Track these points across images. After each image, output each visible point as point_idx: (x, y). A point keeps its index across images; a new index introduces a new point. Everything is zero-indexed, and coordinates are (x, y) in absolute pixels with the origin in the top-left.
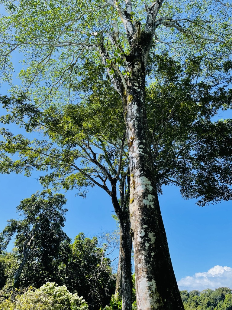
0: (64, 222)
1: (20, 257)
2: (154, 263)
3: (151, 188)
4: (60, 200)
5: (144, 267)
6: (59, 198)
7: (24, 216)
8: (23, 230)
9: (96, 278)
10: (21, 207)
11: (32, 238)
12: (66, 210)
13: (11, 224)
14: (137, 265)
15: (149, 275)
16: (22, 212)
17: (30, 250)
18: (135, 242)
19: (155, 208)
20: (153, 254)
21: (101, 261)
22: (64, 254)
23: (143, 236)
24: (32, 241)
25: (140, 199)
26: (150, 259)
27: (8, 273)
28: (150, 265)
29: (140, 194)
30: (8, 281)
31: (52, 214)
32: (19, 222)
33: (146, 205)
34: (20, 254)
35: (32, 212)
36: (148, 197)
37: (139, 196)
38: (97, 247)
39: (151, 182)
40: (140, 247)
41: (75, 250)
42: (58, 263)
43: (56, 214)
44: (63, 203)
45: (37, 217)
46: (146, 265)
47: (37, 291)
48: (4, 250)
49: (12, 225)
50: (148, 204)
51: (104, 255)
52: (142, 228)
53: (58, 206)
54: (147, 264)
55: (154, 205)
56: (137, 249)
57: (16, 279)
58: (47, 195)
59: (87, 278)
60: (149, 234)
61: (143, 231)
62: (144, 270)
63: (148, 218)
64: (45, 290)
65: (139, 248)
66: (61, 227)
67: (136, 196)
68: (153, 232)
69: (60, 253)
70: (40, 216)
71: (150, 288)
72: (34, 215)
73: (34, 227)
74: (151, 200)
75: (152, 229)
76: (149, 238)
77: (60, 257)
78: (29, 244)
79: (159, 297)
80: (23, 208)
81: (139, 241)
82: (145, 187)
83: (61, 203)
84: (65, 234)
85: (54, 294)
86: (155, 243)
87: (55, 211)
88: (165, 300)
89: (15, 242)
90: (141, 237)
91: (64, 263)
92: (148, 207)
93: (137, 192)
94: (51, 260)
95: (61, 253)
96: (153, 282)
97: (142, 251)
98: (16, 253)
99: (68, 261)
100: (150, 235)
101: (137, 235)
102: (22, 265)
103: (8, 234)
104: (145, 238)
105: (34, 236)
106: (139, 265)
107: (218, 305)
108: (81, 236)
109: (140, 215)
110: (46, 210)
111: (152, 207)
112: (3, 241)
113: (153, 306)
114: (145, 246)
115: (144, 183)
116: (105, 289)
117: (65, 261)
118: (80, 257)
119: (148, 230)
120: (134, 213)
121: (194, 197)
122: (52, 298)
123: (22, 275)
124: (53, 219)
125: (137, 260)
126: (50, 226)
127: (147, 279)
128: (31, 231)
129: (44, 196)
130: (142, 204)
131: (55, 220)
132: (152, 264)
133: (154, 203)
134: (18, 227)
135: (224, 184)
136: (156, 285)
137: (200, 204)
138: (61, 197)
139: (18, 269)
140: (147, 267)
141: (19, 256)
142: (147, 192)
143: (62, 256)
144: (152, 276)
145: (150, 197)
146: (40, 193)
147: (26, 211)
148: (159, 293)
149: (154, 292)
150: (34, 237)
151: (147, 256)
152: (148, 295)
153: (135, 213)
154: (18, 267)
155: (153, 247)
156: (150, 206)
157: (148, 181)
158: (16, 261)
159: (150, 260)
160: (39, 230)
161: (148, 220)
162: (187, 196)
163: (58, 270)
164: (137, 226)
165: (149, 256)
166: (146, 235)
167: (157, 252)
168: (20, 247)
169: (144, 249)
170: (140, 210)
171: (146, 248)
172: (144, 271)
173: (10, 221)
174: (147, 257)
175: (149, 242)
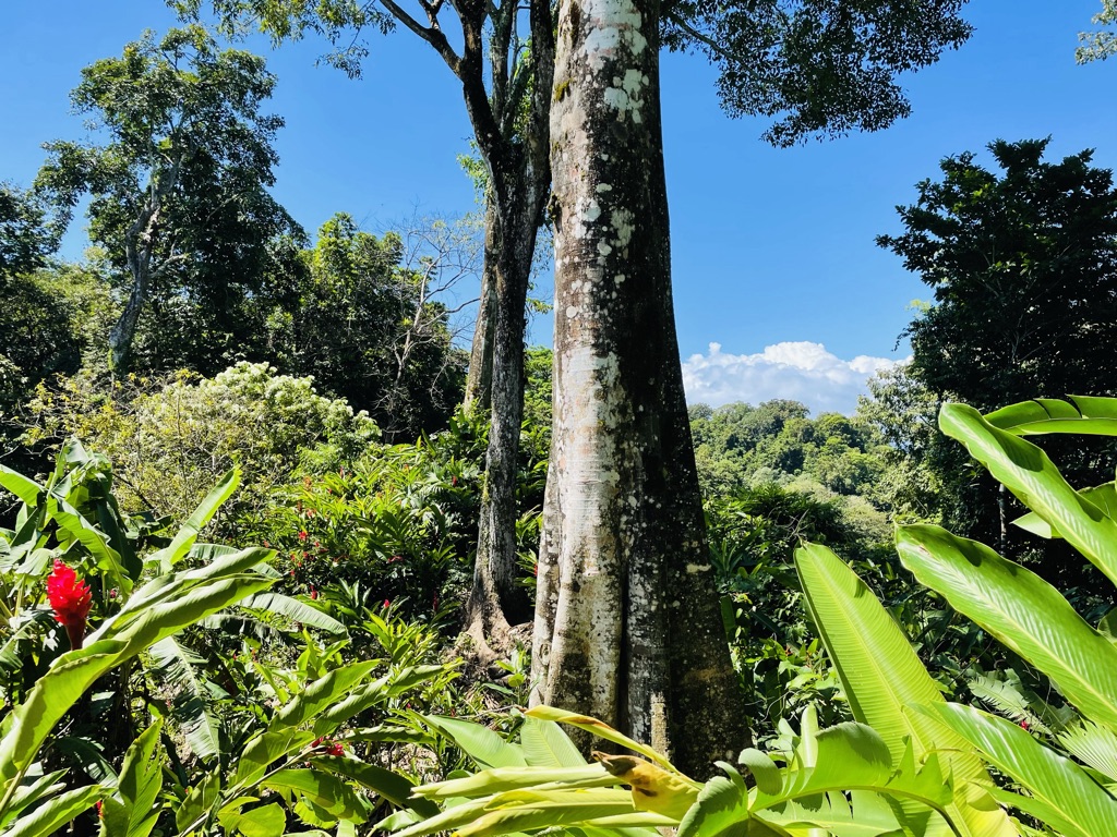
0: (273, 168)
1: (117, 281)
2: (621, 306)
3: (639, 44)
4: (247, 81)
5: (586, 315)
6: (240, 68)
7: (107, 131)
8: (113, 185)
9: (398, 358)
10: (89, 95)
11: (154, 218)
12: (276, 123)
13: (61, 161)
14: (564, 311)
15: (601, 340)
16: (97, 115)
17: (152, 258)
18: (562, 239)
19: (645, 123)
20: (619, 279)
21: (414, 309)
22: (284, 281)
23: (592, 220)
24: (154, 226)
25: (596, 85)
26: (609, 293)
27: (86, 331)
28: (606, 312)
29: (596, 64)
30: (88, 356)
31: (219, 133)
32: (92, 155)
33: (616, 111)
34: (118, 272)
35: (135, 117)
36: (626, 78)
37: (591, 73)
38: (403, 266)
39: (643, 19)
40: (580, 256)
41: (320, 269)
42: (263, 308)
43: (239, 135)
44: (260, 91)
45: (162, 140)
46: (595, 311)
47: (206, 385)
48: (53, 254)
49: (63, 163)
50: (622, 108)
51: (425, 292)
52: (593, 193)
53: (239, 102)
54: (598, 307)
55: (642, 111)
56: (567, 260)
57: (117, 349)
58: (189, 50)
59: (368, 357)
60: (615, 214)
61: (594, 205)
62: (586, 324)
63: (618, 158)
64: (233, 383)
65: (577, 260)
66: (264, 185)
67: (581, 72)
68: (629, 209)
69: (267, 277)
70: (175, 137)
71: (599, 375)
72: (147, 133)
73: (156, 180)
74: (633, 92)
75: (626, 197)
76: (611, 229)
77: (270, 289)
78: (146, 236)
79: (626, 400)
80: (97, 99)
81: (578, 237)
82: (617, 38)
83: (250, 93)
84: (282, 209)
85: (267, 395)
86: (630, 246)
87: (233, 122)
88: (641, 408)
89: (91, 227)
90: (584, 223)
91: (286, 309)
92: (621, 118)
93: (586, 56)
94: (238, 297)
95: (272, 277)
96: (612, 360)
97: (584, 267)
98: (102, 267)
99: (300, 305)
100: (619, 218)
101: (572, 215)
102: (134, 308)
103: (56, 195)
104: (601, 227)
105: (160, 211)
106: (571, 312)
107: (758, 447)
108: (340, 223)
109: (588, 146)
110: (193, 112)
111: (637, 118)
112: (41, 222)
113: (604, 421)
114: (597, 254)
115: (617, 19)
116: (431, 390)
117: (290, 302)
118: (342, 293)
119: (613, 201)
120: (566, 137)
121: (760, 110)
122: (261, 405)
123: (140, 340)
124: (226, 152)
125: (565, 294)
126: (216, 179)
127: (594, 351)
128: (144, 191)
129: (178, 56)
130: (598, 105)
131: (234, 156)
132: (614, 308)
133: (644, 105)
134: (91, 174)
135: (881, 67)
136: (620, 367)
137: (778, 138)
138: (252, 66)
139: (120, 319)
140: (597, 316)
141: (113, 277)
142: (625, 58)
143: (278, 286)
144: (608, 344)
145: (633, 79)
146: (161, 41)
147: (111, 111)
148: (625, 389)
149: (612, 385)
150: (162, 214)
151: (602, 283)
152: (591, 393)
153: (569, 137)
154: (117, 313)
155: (621, 258)
156: (628, 113)
157: (633, 12)
158: (107, 293)
159: (608, 297)
160: (178, 191)
161: (616, 165)
162: (740, 105)
163: (267, 330)
164: (575, 184)
165: (607, 283)
166: (604, 219)
167: (632, 275)
168: (112, 248)
169: (593, 264)
170: (591, 127)
171: (601, 260)
172: (585, 329)
173: (54, 148)
174: (600, 288)
175: (612, 243)
